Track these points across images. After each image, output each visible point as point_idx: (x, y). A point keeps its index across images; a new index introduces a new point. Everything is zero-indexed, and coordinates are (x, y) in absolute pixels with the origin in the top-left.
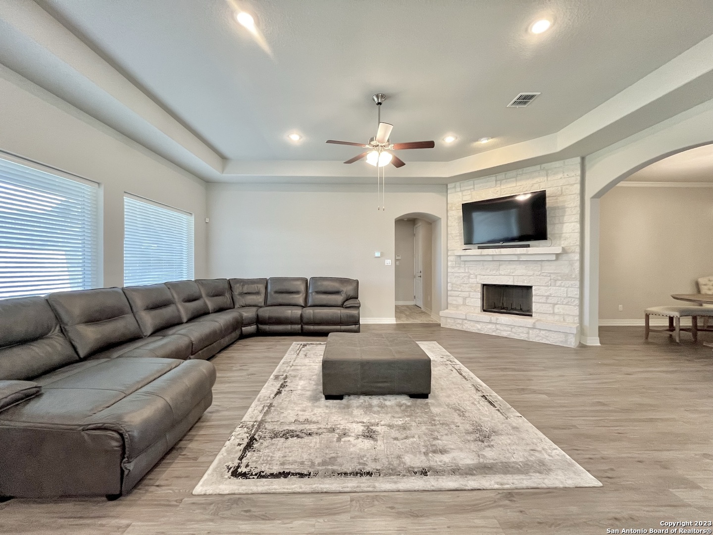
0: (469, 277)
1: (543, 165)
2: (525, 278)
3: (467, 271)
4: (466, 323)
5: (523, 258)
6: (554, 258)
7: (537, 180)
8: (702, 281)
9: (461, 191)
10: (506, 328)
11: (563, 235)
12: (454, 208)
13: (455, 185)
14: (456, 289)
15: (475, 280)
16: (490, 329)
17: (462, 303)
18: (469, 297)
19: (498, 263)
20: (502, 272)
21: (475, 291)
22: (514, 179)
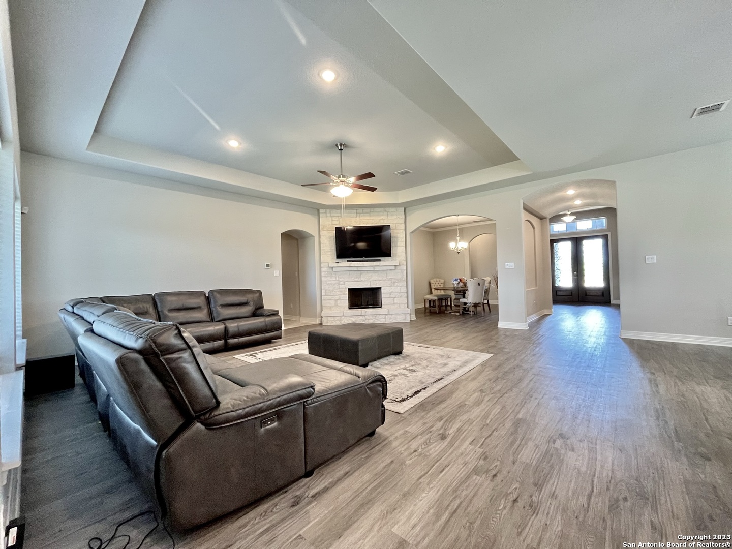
0: (339, 284)
1: (386, 209)
2: (377, 282)
3: (337, 279)
4: (343, 319)
5: (377, 269)
6: (394, 268)
7: (383, 217)
8: (432, 281)
9: (331, 216)
10: (371, 317)
11: (398, 254)
12: (325, 229)
13: (326, 211)
14: (329, 294)
15: (344, 285)
16: (361, 320)
17: (334, 305)
18: (340, 299)
19: (360, 272)
20: (363, 279)
21: (344, 294)
22: (368, 214)
